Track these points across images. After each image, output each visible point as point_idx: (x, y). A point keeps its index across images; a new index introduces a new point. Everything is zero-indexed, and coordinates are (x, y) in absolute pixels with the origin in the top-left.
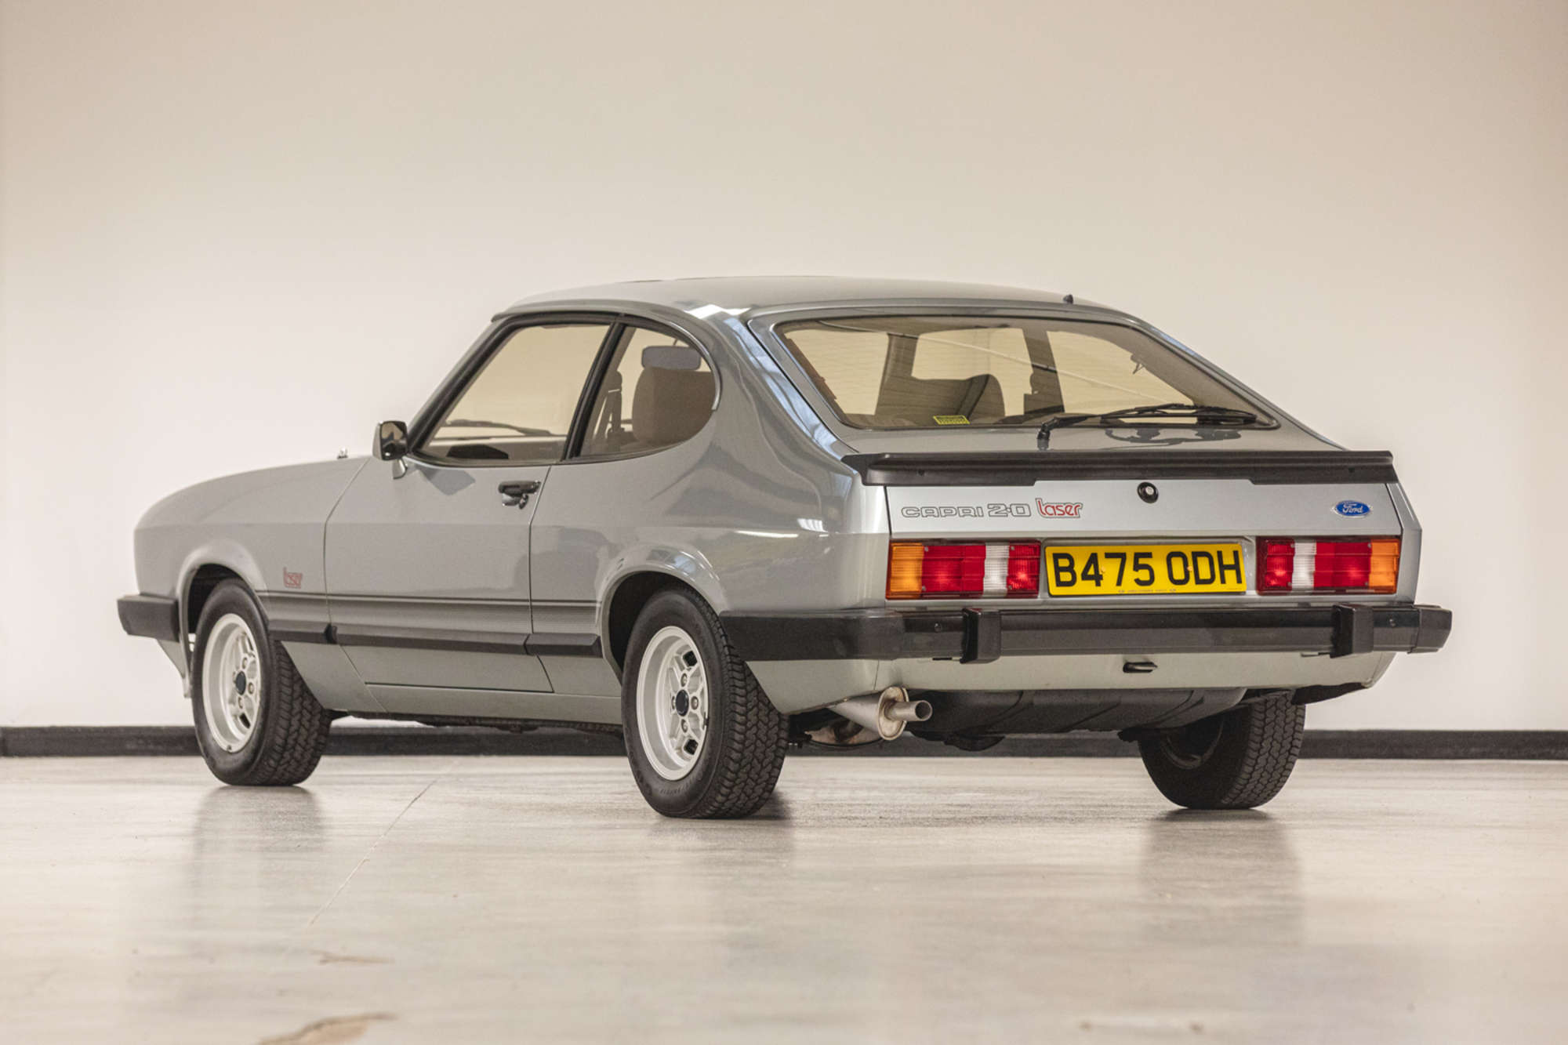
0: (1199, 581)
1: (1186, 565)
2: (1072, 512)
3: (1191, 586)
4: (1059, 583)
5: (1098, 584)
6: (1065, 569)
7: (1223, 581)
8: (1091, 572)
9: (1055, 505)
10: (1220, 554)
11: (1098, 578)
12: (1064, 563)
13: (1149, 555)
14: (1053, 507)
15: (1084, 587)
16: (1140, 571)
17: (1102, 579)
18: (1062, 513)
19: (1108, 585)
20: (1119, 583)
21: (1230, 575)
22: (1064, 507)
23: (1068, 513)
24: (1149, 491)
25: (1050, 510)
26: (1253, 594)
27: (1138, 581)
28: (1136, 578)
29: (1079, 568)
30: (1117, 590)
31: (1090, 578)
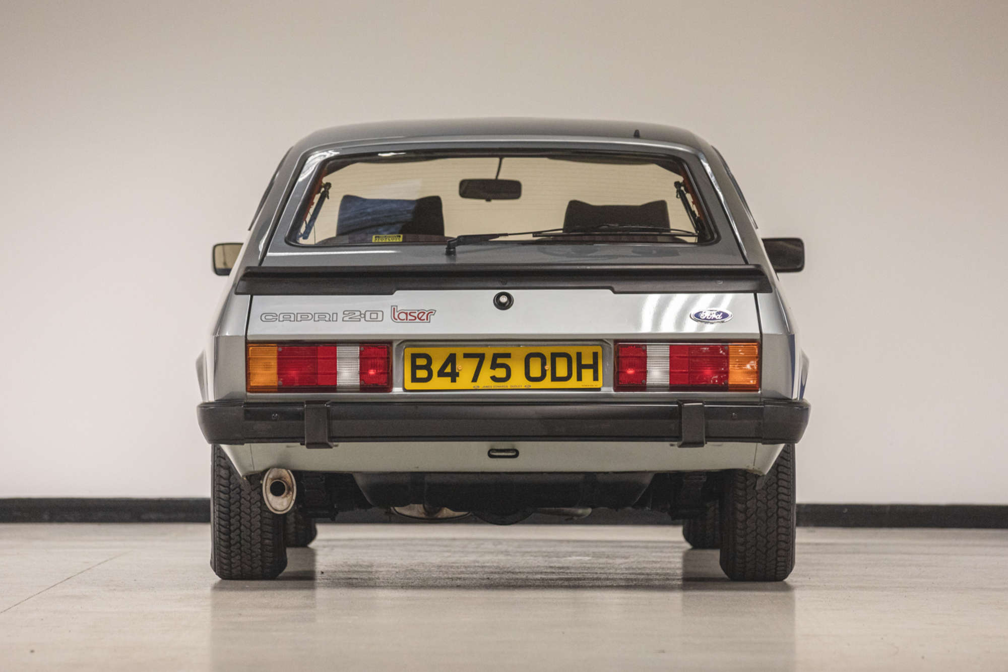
0: (554, 378)
1: (544, 364)
2: (425, 317)
3: (547, 383)
4: (414, 379)
5: (454, 380)
6: (421, 367)
7: (579, 378)
8: (448, 369)
9: (409, 312)
10: (579, 355)
11: (454, 376)
12: (421, 362)
13: (508, 356)
14: (406, 314)
15: (439, 383)
16: (497, 369)
17: (458, 376)
18: (414, 318)
19: (464, 381)
20: (475, 379)
21: (587, 374)
22: (417, 313)
23: (420, 319)
24: (504, 299)
25: (403, 316)
26: (609, 390)
27: (494, 379)
28: (492, 375)
29: (436, 367)
30: (472, 386)
31: (447, 375)
